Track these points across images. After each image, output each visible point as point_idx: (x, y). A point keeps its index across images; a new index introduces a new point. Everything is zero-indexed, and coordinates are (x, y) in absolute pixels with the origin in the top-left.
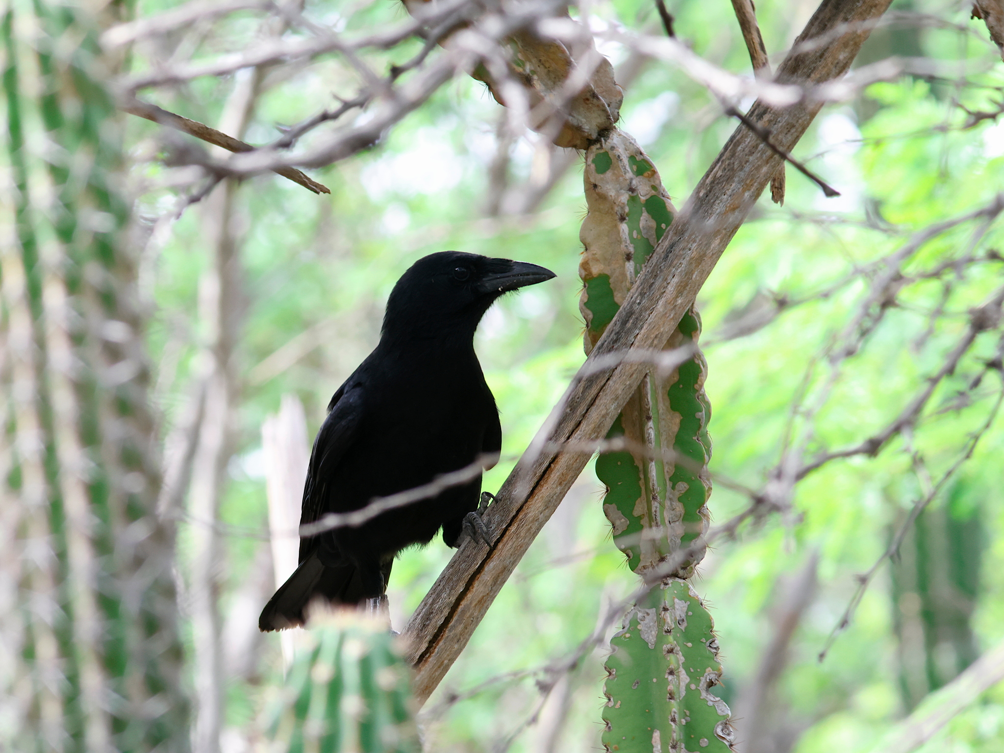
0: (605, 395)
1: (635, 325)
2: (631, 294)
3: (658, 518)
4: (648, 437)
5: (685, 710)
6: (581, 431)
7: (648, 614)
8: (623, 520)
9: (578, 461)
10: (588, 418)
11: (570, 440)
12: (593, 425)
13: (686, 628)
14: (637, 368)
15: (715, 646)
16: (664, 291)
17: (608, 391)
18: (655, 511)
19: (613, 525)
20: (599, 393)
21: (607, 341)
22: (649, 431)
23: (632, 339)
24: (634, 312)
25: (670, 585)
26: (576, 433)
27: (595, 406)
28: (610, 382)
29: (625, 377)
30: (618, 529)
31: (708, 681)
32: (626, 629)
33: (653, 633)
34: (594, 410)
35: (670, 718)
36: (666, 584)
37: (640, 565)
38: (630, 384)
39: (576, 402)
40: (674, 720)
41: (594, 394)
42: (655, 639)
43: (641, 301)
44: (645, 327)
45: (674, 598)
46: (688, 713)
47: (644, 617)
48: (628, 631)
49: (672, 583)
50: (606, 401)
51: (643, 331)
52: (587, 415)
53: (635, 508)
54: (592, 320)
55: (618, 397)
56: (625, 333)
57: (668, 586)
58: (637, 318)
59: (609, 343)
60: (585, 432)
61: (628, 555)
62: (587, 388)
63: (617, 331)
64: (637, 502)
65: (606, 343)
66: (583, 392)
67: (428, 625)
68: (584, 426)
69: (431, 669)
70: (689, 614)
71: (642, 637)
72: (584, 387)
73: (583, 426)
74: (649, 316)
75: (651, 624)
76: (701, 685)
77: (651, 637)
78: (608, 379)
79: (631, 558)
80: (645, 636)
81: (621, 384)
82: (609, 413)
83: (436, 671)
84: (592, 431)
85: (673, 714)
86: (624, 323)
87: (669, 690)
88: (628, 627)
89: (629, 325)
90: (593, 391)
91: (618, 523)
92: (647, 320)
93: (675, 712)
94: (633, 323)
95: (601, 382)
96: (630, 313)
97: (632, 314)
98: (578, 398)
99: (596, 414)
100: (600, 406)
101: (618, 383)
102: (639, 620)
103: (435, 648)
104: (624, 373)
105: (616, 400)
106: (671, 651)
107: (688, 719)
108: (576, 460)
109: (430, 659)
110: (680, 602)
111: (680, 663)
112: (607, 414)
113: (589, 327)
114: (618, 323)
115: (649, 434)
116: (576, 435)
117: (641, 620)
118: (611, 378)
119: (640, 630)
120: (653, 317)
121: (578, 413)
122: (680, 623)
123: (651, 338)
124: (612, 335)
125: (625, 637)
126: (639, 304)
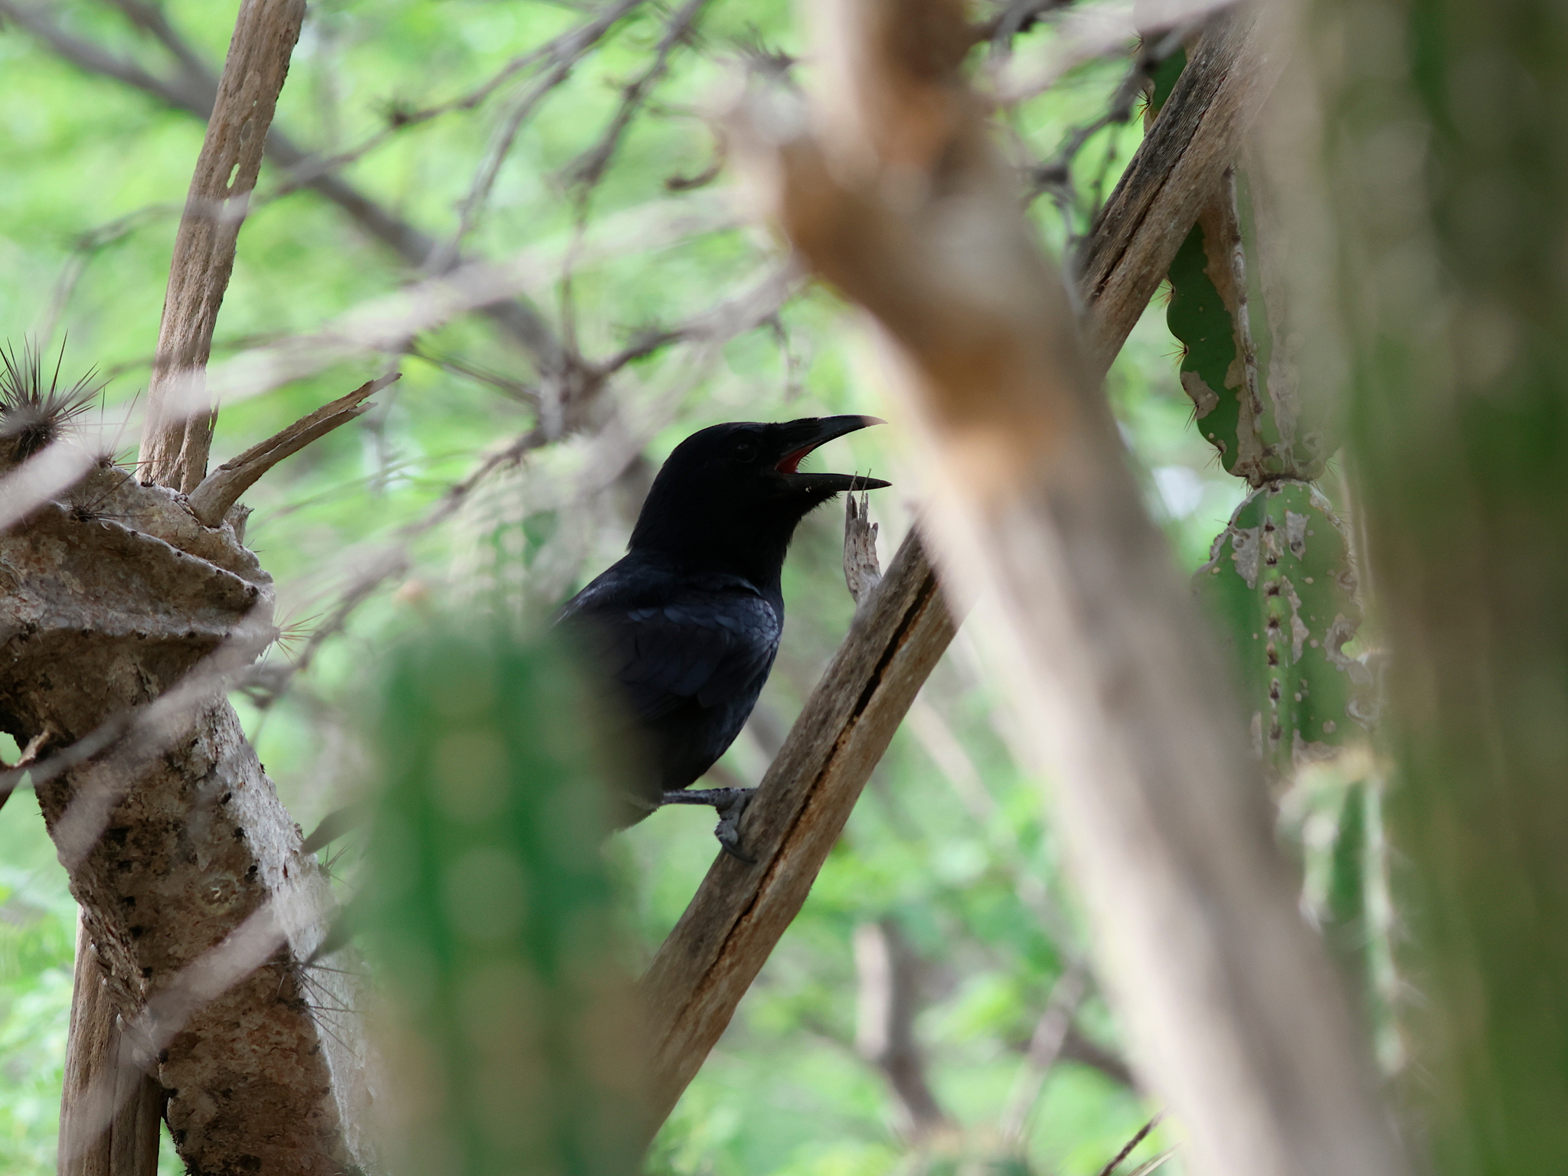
0: (1159, 208)
1: (1199, 99)
2: (1195, 53)
3: (1256, 391)
4: (1235, 268)
5: (1301, 680)
6: (1125, 263)
7: (1248, 536)
8: (1209, 395)
9: (1124, 309)
10: (1135, 244)
11: (1110, 278)
12: (1143, 254)
13: (1304, 555)
14: (1205, 165)
15: (1350, 581)
16: (1239, 45)
17: (1163, 201)
18: (1251, 380)
19: (1196, 403)
20: (1150, 204)
21: (1161, 126)
22: (1236, 259)
23: (1195, 120)
24: (1198, 79)
25: (1281, 491)
26: (1118, 267)
27: (1145, 225)
28: (1166, 188)
29: (1187, 179)
30: (1203, 409)
31: (1338, 633)
32: (1215, 560)
33: (1254, 564)
34: (1142, 231)
35: (1269, 693)
36: (1274, 490)
37: (1239, 462)
38: (1196, 189)
39: (1117, 220)
40: (1275, 696)
41: (1143, 206)
42: (1256, 574)
43: (1207, 61)
44: (1214, 102)
45: (1285, 511)
46: (1305, 683)
47: (1242, 541)
48: (1218, 564)
49: (1283, 487)
50: (1160, 217)
51: (1211, 108)
52: (1133, 239)
53: (1228, 376)
54: (1155, 92)
55: (1179, 210)
56: (1185, 111)
57: (1276, 493)
58: (1202, 89)
59: (1163, 128)
60: (1132, 264)
61: (1220, 448)
62: (1132, 197)
63: (1174, 108)
64: (1230, 367)
65: (1159, 128)
66: (1126, 205)
67: (915, 567)
68: (1130, 256)
69: (923, 633)
70: (1309, 534)
71: (1238, 571)
72: (1127, 196)
73: (1128, 256)
74: (1220, 84)
75: (1252, 552)
76: (1326, 640)
77: (1251, 572)
78: (1163, 183)
79: (1225, 452)
80: (1242, 570)
81: (1182, 189)
82: (1168, 233)
83: (931, 636)
84: (1142, 262)
85: (1273, 687)
86: (1185, 96)
87: (1270, 650)
88: (1217, 557)
89: (1191, 99)
90: (1141, 202)
91: (1202, 400)
92: (1217, 90)
93: (1276, 684)
94: (1196, 96)
95: (1151, 187)
96: (1192, 82)
97: (1195, 83)
98: (1119, 214)
99: (1146, 237)
100: (1152, 225)
101: (1177, 188)
102: (1234, 546)
103: (928, 601)
104: (1186, 172)
105: (1176, 214)
106: (1274, 591)
107: (1306, 692)
108: (1122, 308)
109: (922, 619)
110: (1295, 516)
111: (1294, 608)
112: (1163, 236)
113: (1151, 104)
114: (1176, 96)
115: (1236, 263)
116: (1118, 270)
117: (1238, 546)
118: (1167, 181)
119: (1235, 562)
120: (1225, 86)
121: (1120, 236)
122: (1295, 547)
123: (1224, 117)
124: (1168, 115)
125: (1212, 573)
126: (1205, 66)
